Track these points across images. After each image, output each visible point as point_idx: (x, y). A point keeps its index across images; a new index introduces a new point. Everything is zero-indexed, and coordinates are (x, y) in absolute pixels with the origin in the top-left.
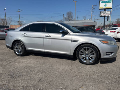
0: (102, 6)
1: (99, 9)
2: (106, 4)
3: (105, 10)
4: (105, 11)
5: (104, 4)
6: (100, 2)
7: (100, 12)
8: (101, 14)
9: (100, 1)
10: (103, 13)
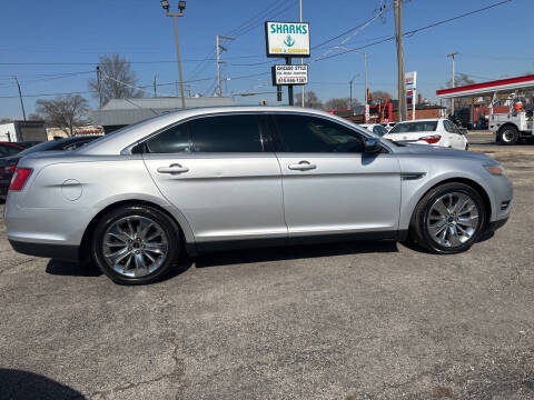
0: (277, 42)
1: (269, 56)
2: (289, 38)
3: (288, 58)
4: (288, 63)
5: (284, 36)
6: (270, 29)
7: (273, 70)
8: (278, 77)
9: (269, 24)
10: (282, 71)
